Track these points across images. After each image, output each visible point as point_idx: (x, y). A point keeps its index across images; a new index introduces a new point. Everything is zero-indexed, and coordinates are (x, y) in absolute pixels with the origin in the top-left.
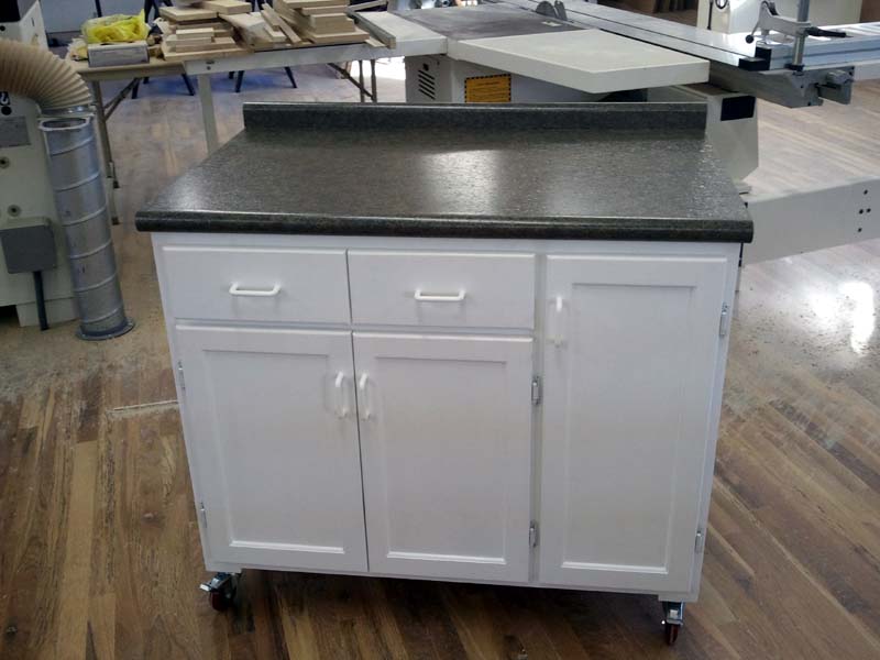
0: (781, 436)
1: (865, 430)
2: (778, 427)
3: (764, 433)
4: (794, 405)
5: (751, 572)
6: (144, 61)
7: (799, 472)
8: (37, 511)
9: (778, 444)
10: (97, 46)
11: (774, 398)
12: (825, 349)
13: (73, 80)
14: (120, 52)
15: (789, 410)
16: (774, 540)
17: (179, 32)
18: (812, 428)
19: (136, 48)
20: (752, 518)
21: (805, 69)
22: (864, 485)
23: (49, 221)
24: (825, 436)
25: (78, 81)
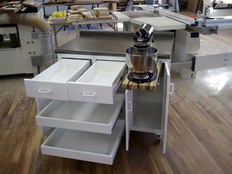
0: (195, 108)
1: (215, 107)
2: (195, 106)
3: (192, 107)
4: (201, 102)
5: (180, 132)
6: (65, 22)
7: (197, 115)
8: (34, 112)
9: (194, 109)
10: (55, 18)
11: (196, 100)
12: (212, 91)
13: (48, 25)
14: (60, 20)
15: (199, 103)
16: (187, 127)
17: (71, 15)
18: (203, 107)
19: (63, 19)
20: (183, 123)
21: (206, 26)
22: (211, 118)
23: (41, 55)
24: (206, 108)
25: (49, 25)
